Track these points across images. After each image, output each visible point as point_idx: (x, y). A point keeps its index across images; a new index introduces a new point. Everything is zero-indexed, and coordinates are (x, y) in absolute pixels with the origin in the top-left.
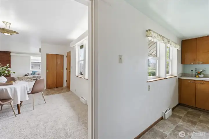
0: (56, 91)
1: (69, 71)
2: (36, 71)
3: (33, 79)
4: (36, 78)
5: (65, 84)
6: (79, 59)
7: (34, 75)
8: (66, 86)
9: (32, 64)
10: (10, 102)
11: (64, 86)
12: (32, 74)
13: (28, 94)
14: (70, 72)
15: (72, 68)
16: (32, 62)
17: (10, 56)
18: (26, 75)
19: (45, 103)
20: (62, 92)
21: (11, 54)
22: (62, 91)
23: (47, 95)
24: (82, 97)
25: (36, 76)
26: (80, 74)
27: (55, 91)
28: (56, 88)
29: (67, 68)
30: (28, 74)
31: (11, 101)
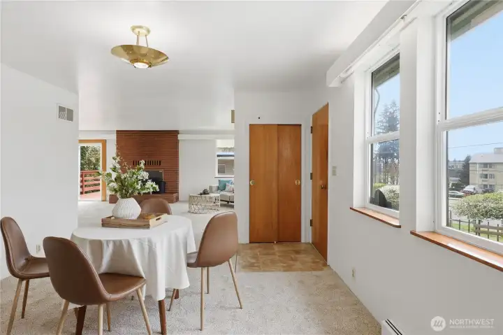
0: (277, 258)
1: (320, 183)
2: (228, 182)
3: (219, 203)
4: (228, 202)
5: (307, 235)
6: (368, 135)
7: (222, 193)
8: (311, 242)
9: (220, 162)
10: (137, 291)
11: (303, 240)
12: (218, 188)
13: (189, 265)
14: (325, 188)
15: (334, 173)
16: (218, 156)
17: (177, 142)
18: (205, 193)
19: (238, 305)
20: (298, 265)
21: (180, 137)
22: (295, 260)
23: (251, 267)
24: (389, 323)
25: (227, 196)
26: (373, 201)
27: (274, 254)
28: (279, 242)
29: (311, 174)
30: (211, 188)
31: (141, 288)
